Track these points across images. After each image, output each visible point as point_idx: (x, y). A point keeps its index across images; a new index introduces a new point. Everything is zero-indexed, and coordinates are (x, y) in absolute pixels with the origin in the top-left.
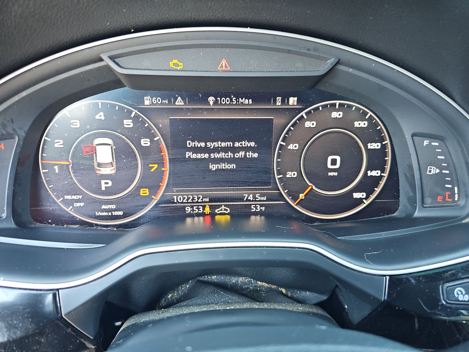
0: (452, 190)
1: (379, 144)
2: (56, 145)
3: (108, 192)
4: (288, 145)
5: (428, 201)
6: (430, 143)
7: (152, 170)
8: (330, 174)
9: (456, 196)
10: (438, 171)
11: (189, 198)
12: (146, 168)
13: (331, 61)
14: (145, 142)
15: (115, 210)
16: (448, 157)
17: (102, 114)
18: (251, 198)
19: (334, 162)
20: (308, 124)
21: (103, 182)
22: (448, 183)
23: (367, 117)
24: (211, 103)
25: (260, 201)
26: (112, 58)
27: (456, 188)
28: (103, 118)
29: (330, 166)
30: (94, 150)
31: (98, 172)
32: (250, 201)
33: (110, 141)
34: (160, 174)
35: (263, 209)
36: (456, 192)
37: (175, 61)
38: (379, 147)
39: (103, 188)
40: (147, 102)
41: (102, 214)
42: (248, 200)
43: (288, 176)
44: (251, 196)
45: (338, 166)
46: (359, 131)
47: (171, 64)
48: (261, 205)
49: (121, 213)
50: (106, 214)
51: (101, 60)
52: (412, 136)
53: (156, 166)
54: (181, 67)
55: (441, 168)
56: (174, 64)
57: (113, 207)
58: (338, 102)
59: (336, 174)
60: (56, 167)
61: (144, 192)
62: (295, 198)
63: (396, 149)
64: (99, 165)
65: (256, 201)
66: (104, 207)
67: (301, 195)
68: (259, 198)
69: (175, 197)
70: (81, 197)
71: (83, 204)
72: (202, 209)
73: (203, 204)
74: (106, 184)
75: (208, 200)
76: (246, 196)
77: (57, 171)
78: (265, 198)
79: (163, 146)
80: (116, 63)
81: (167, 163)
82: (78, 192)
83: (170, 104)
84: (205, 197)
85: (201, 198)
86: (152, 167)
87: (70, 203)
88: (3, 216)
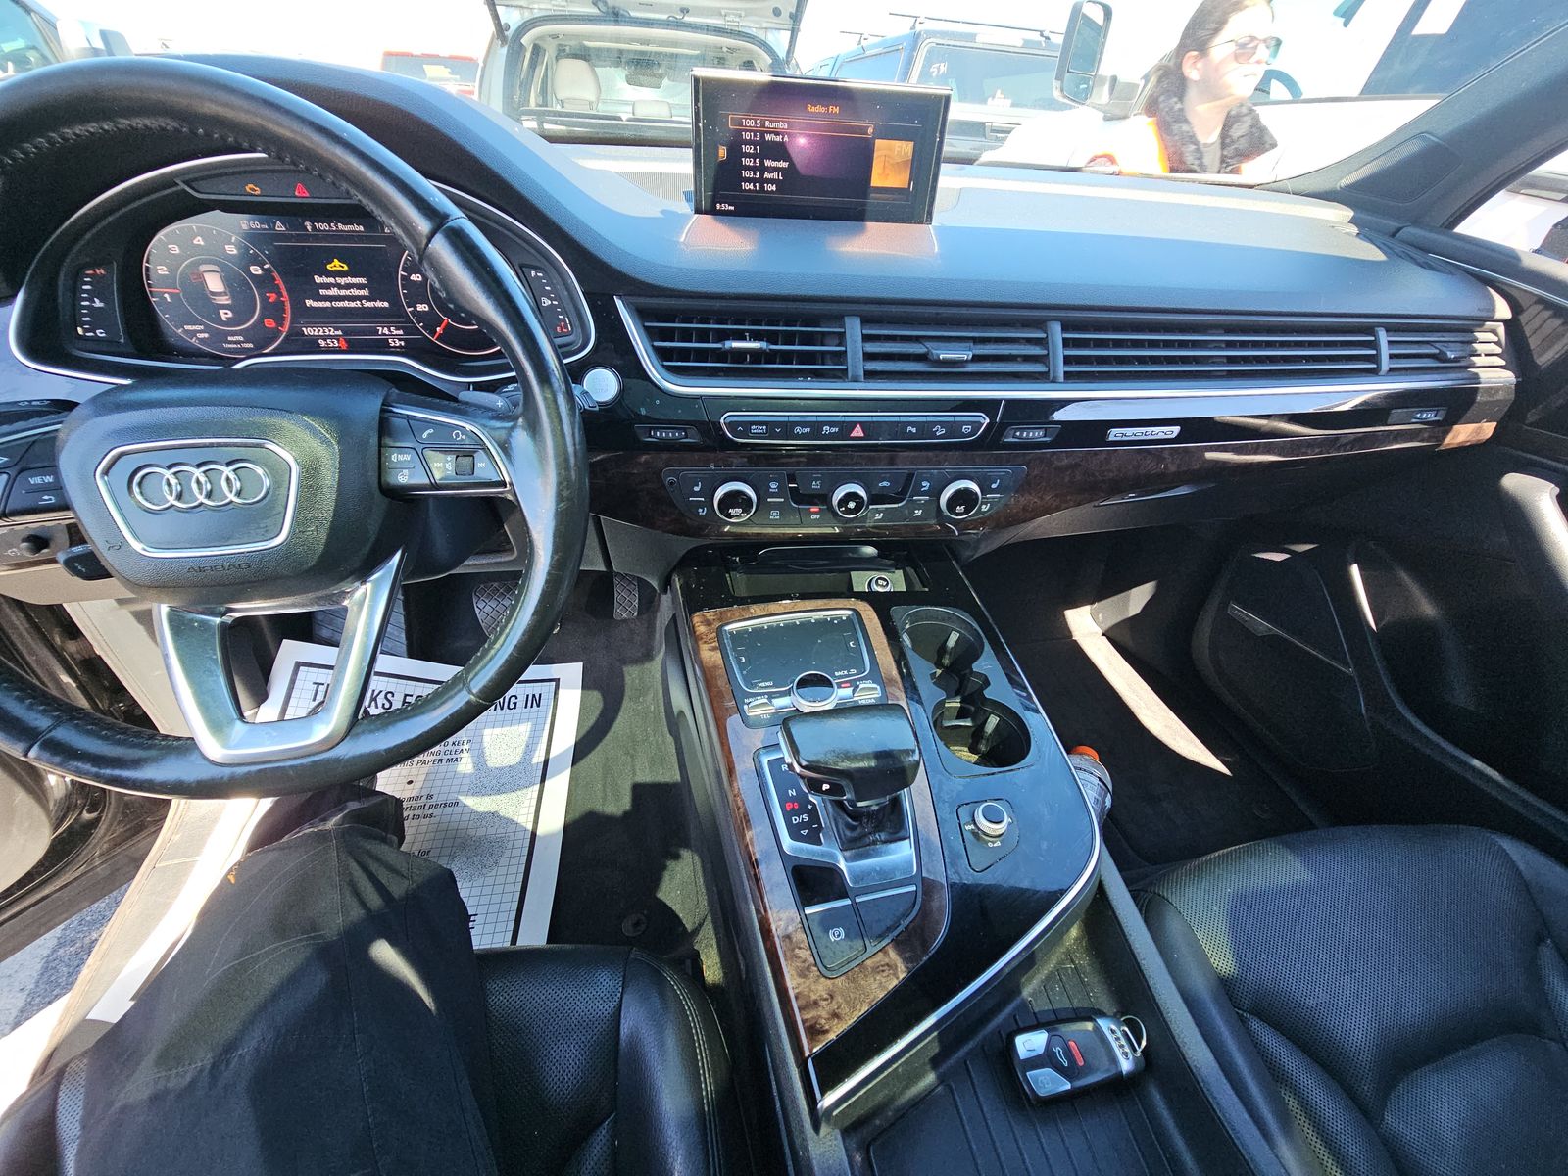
0: (565, 320)
2: (160, 272)
3: (230, 322)
4: (409, 275)
6: (537, 274)
7: (272, 300)
9: (570, 327)
10: (549, 302)
11: (319, 331)
12: (264, 300)
14: (255, 270)
15: (243, 342)
17: (200, 239)
18: (386, 331)
21: (222, 311)
24: (309, 228)
25: (396, 335)
26: (187, 183)
27: (568, 319)
28: (202, 243)
30: (201, 277)
31: (213, 301)
32: (385, 335)
33: (216, 268)
34: (280, 303)
35: (402, 343)
36: (568, 322)
37: (251, 186)
39: (224, 319)
40: (245, 227)
41: (230, 346)
42: (383, 334)
43: (418, 309)
44: (386, 329)
47: (247, 189)
48: (399, 340)
49: (251, 345)
50: (235, 346)
51: (176, 184)
52: (521, 268)
53: (274, 295)
54: (260, 193)
55: (551, 299)
56: (251, 190)
57: (241, 339)
60: (166, 296)
62: (433, 333)
64: (212, 293)
65: (392, 335)
66: (230, 338)
67: (438, 329)
68: (395, 333)
69: (304, 329)
70: (202, 327)
71: (206, 335)
72: (336, 342)
73: (337, 337)
74: (225, 315)
75: (340, 333)
76: (381, 329)
77: (169, 300)
78: (401, 332)
79: (276, 275)
80: (193, 189)
81: (285, 293)
82: (196, 322)
83: (270, 229)
84: (336, 329)
85: (332, 330)
86: (269, 298)
87: (194, 333)
88: (122, 341)
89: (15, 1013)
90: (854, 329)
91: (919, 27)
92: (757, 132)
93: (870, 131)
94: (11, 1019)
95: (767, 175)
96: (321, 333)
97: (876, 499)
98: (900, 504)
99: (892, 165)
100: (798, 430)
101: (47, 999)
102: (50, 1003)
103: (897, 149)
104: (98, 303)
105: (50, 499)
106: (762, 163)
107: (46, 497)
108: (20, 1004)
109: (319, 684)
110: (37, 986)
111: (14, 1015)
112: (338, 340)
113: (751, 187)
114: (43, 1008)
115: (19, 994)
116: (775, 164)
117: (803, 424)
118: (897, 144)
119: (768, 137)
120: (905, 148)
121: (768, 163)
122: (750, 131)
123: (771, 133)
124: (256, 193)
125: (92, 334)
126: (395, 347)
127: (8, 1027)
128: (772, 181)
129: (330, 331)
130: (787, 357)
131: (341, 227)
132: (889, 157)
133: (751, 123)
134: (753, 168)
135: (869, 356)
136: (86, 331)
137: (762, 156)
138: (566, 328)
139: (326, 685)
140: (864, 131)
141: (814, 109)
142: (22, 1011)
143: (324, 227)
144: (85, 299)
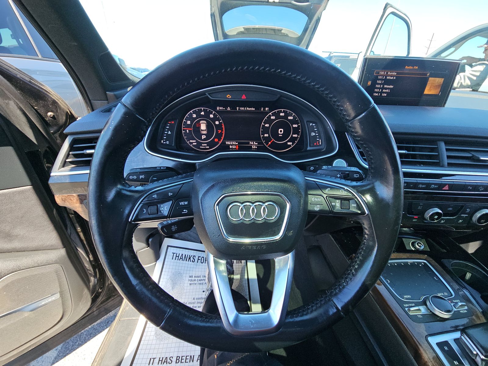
0: (319, 140)
1: (297, 125)
2: (188, 123)
3: (205, 140)
4: (265, 125)
5: (312, 145)
6: (312, 124)
7: (219, 133)
8: (279, 135)
9: (320, 143)
10: (315, 134)
11: (231, 143)
12: (217, 132)
13: (279, 96)
14: (217, 123)
15: (206, 146)
16: (318, 129)
17: (203, 112)
18: (252, 143)
19: (281, 131)
20: (272, 118)
21: (203, 136)
22: (318, 138)
23: (293, 115)
24: (238, 109)
25: (255, 145)
26: (209, 94)
27: (320, 140)
28: (203, 114)
29: (279, 133)
30: (200, 125)
31: (201, 133)
32: (252, 144)
33: (205, 122)
34: (222, 133)
35: (256, 147)
36: (320, 141)
37: (229, 95)
38: (297, 126)
39: (203, 139)
40: (218, 109)
41: (202, 147)
42: (251, 144)
43: (265, 136)
44: (252, 142)
45: (282, 133)
46: (290, 120)
47: (227, 96)
48: (256, 146)
49: (208, 147)
50: (203, 147)
51: (206, 94)
52: (307, 122)
53: (221, 131)
54: (230, 97)
55: (316, 133)
56: (228, 96)
57: (206, 145)
58: (282, 110)
59: (282, 135)
60: (188, 131)
61: (216, 140)
62: (267, 144)
63: (303, 127)
64: (202, 130)
65: (254, 145)
66: (203, 145)
67: (269, 143)
68: (255, 144)
69: (226, 142)
70: (195, 141)
71: (196, 144)
72: (235, 146)
73: (236, 145)
74: (204, 137)
75: (237, 143)
76: (251, 142)
77: (188, 132)
78: (257, 144)
79: (223, 124)
80: (210, 96)
81: (224, 131)
82: (194, 139)
83: (225, 109)
84: (236, 142)
85: (235, 142)
86: (219, 132)
87: (192, 143)
88: (173, 145)
89: (53, 358)
90: (443, 146)
91: (331, 55)
92: (385, 76)
93: (428, 75)
94: (51, 361)
95: (384, 91)
96: (231, 144)
97: (445, 215)
98: (454, 217)
99: (434, 86)
100: (420, 186)
101: (64, 355)
102: (65, 356)
103: (437, 81)
104: (169, 133)
105: (186, 211)
106: (383, 86)
107: (185, 210)
108: (55, 355)
109: (174, 253)
110: (62, 349)
111: (53, 359)
112: (236, 146)
113: (377, 95)
114: (63, 358)
115: (55, 351)
116: (388, 87)
117: (423, 184)
118: (437, 79)
119: (388, 78)
120: (440, 81)
121: (385, 86)
122: (381, 76)
123: (389, 76)
124: (230, 98)
125: (165, 143)
126: (254, 149)
127: (50, 364)
128: (385, 93)
129: (234, 143)
130: (414, 156)
131: (248, 109)
132: (434, 83)
133: (382, 73)
134: (379, 88)
135: (449, 157)
136: (163, 142)
137: (384, 84)
138: (319, 143)
139: (176, 254)
140: (426, 74)
141: (408, 68)
142: (55, 358)
143: (242, 109)
144: (166, 131)
